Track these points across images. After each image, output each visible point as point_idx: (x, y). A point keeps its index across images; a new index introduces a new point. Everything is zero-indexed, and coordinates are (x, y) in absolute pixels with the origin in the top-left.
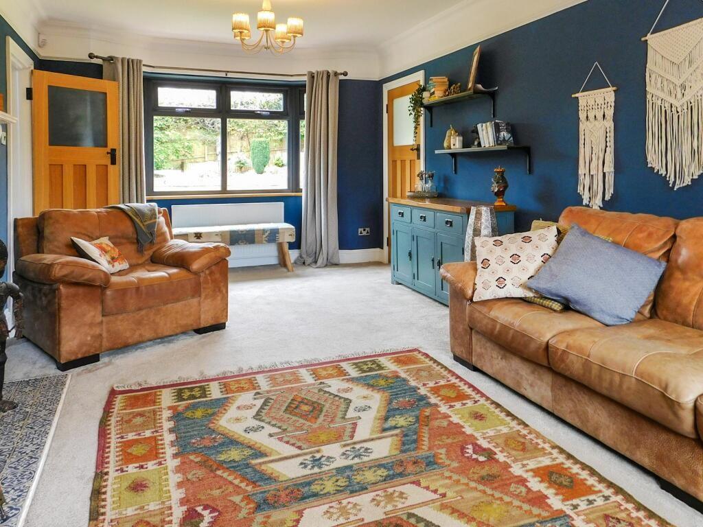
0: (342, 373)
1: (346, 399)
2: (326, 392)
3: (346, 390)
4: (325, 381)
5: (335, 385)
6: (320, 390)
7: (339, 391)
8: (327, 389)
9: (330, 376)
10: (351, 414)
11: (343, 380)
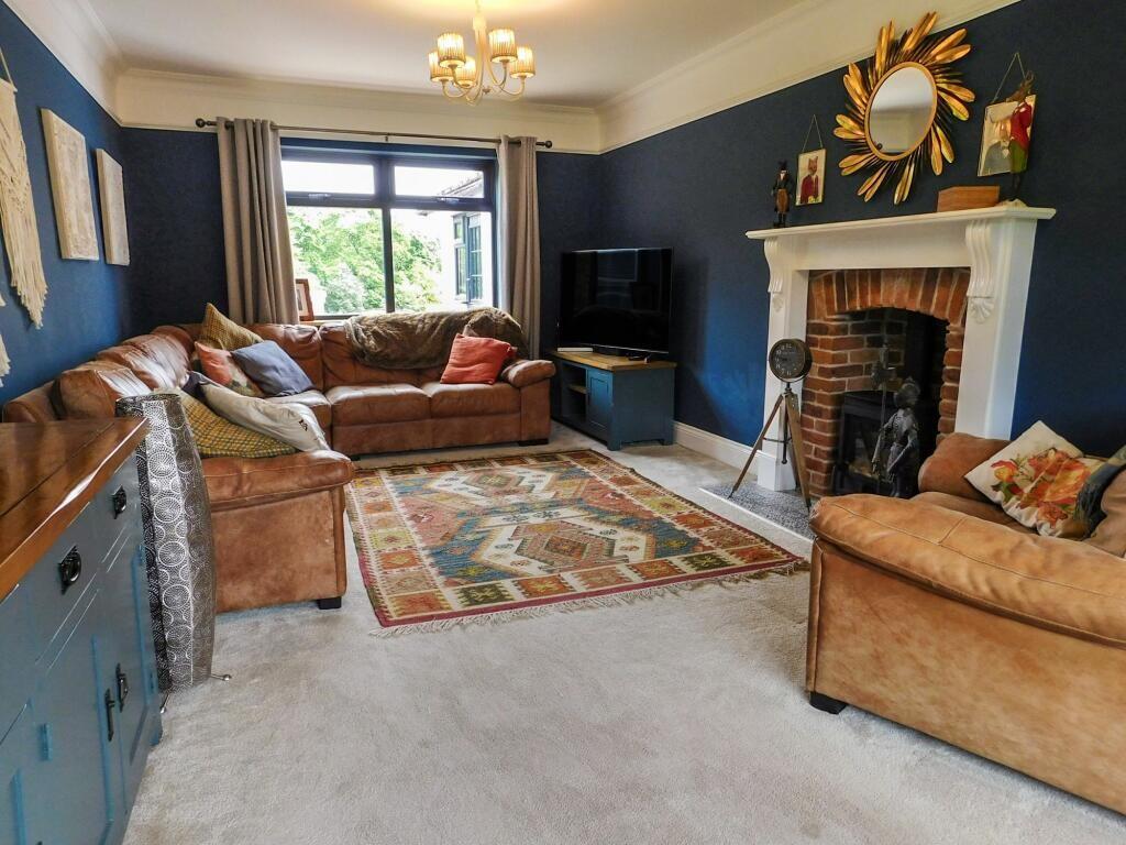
0: (524, 585)
1: (522, 555)
2: (545, 562)
3: (521, 563)
4: (547, 575)
5: (534, 569)
6: (552, 564)
7: (529, 563)
8: (543, 564)
9: (540, 581)
10: (517, 543)
11: (522, 575)
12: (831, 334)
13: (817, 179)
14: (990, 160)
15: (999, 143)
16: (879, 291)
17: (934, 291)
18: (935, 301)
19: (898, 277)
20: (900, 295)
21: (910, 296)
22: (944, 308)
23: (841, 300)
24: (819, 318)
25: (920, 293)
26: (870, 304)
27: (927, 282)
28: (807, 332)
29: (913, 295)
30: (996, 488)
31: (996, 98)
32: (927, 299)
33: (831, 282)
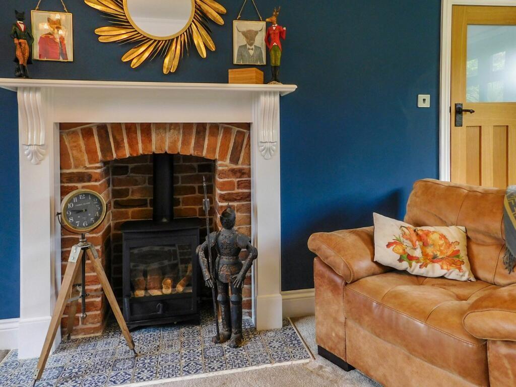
12: (96, 181)
13: (62, 39)
14: (240, 55)
15: (246, 45)
16: (150, 141)
17: (204, 140)
18: (206, 146)
19: (170, 129)
20: (174, 143)
21: (183, 143)
22: (214, 152)
23: (106, 149)
24: (76, 167)
25: (193, 141)
26: (141, 152)
27: (198, 133)
28: (61, 182)
29: (185, 143)
30: (401, 260)
31: (239, 16)
32: (199, 145)
33: (92, 134)
